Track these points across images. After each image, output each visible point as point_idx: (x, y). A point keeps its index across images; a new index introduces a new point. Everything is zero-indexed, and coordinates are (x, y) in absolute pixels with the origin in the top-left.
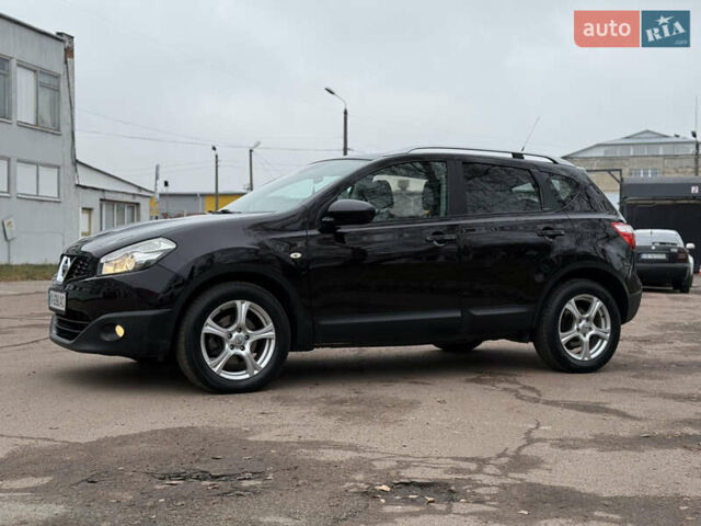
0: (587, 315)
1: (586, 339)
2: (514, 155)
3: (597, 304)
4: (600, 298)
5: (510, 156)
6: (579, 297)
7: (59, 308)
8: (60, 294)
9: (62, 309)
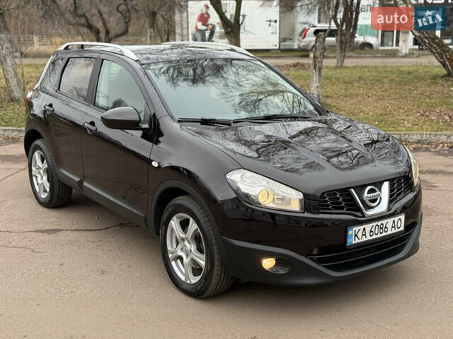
7: (389, 233)
8: (390, 221)
9: (397, 230)
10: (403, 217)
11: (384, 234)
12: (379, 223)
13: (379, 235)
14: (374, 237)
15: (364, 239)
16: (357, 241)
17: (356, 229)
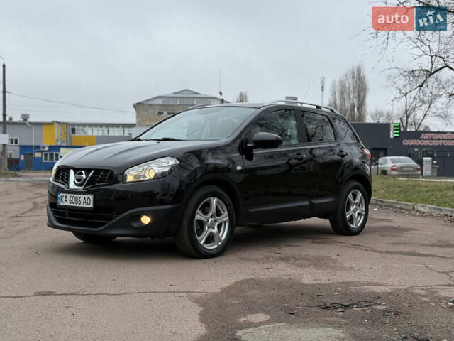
0: (356, 202)
1: (356, 215)
2: (317, 107)
3: (360, 195)
4: (361, 192)
5: (315, 107)
6: (353, 191)
7: (81, 205)
8: (83, 196)
9: (88, 206)
10: (91, 197)
11: (78, 205)
12: (75, 196)
13: (75, 205)
14: (72, 205)
15: (66, 204)
16: (62, 204)
17: (62, 194)
